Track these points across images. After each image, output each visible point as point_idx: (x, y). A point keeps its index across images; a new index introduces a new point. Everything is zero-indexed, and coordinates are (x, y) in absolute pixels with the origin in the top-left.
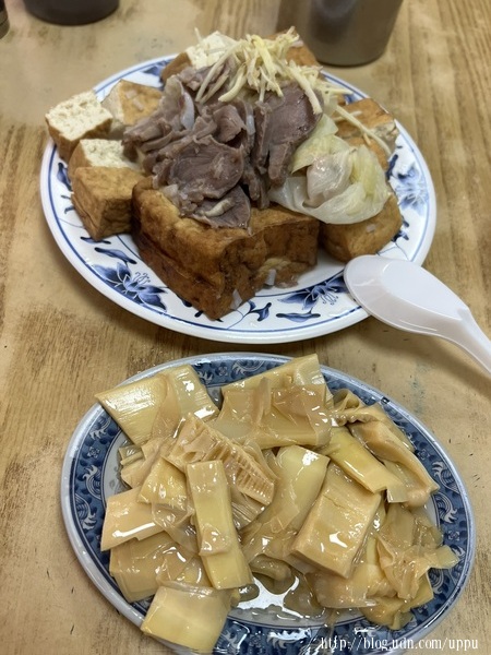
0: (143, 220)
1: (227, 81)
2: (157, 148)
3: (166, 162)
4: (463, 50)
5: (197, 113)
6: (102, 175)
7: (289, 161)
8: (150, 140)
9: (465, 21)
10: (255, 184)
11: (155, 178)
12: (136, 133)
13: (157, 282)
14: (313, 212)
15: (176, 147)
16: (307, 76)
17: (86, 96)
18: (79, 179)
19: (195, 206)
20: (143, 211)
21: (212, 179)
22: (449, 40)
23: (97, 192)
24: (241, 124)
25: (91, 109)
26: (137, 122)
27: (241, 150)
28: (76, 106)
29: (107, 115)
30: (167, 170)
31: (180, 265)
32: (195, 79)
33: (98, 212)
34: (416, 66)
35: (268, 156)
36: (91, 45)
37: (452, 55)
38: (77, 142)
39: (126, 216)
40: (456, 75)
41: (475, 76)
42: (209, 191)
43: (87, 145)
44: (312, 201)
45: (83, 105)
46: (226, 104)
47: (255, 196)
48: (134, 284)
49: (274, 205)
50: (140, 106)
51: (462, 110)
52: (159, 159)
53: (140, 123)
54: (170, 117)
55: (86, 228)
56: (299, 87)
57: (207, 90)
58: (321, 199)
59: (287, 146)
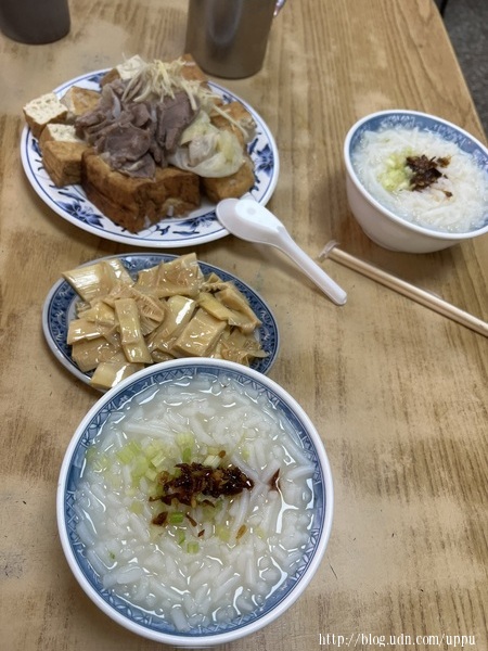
0: (89, 174)
1: (141, 89)
2: (97, 130)
3: (102, 138)
4: (317, 69)
5: (122, 109)
6: (63, 145)
7: (178, 138)
8: (93, 125)
9: (323, 47)
10: (158, 152)
11: (96, 148)
12: (83, 121)
13: (97, 212)
14: (194, 170)
15: (108, 129)
16: (191, 87)
17: (49, 96)
18: (47, 149)
19: (120, 165)
20: (88, 168)
21: (132, 149)
22: (308, 61)
23: (59, 156)
24: (148, 116)
25: (53, 104)
26: (85, 113)
27: (148, 131)
28: (44, 103)
29: (64, 109)
30: (103, 143)
31: (112, 201)
32: (121, 87)
33: (60, 169)
34: (282, 80)
35: (165, 136)
36: (51, 59)
37: (309, 72)
38: (45, 125)
39: (78, 173)
40: (310, 87)
41: (323, 88)
42: (129, 156)
43: (52, 127)
44: (193, 163)
45: (48, 101)
46: (139, 103)
47: (158, 159)
48: (84, 213)
49: (171, 166)
50: (86, 103)
51: (311, 111)
52: (98, 137)
53: (86, 114)
54: (105, 111)
55: (52, 179)
56: (186, 94)
57: (128, 95)
58: (198, 161)
59: (176, 129)
